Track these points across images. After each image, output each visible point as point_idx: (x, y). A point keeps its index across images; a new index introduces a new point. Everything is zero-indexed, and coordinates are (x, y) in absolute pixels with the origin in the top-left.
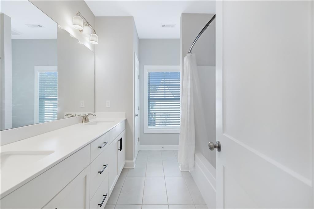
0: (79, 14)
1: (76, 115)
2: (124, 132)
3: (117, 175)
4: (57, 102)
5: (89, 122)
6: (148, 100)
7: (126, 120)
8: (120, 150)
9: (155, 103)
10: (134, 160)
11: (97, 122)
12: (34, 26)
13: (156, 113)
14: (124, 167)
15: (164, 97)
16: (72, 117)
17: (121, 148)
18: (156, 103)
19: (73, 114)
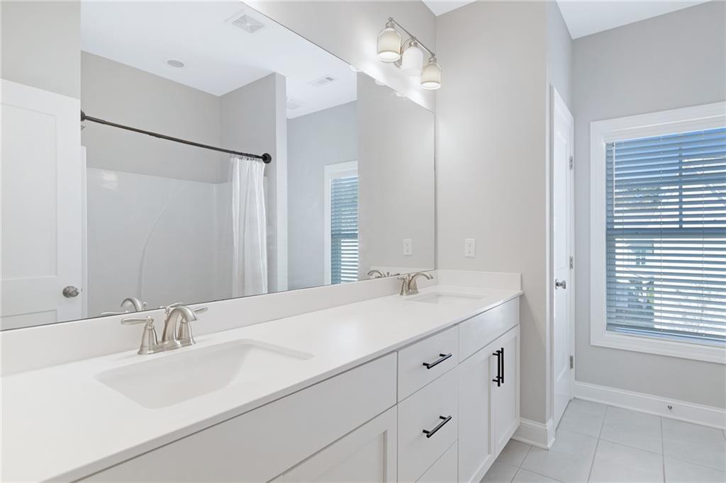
0: (391, 23)
1: (388, 274)
2: (516, 332)
3: (489, 453)
4: (356, 242)
5: (418, 292)
6: (607, 235)
7: (522, 297)
8: (499, 385)
9: (653, 248)
10: (550, 425)
11: (439, 296)
12: (321, 82)
13: (656, 283)
14: (514, 435)
15: (677, 226)
16: (378, 277)
17: (500, 379)
18: (656, 245)
19: (384, 270)
